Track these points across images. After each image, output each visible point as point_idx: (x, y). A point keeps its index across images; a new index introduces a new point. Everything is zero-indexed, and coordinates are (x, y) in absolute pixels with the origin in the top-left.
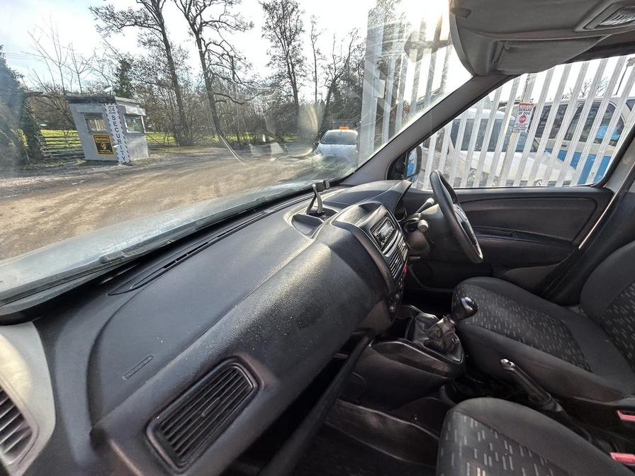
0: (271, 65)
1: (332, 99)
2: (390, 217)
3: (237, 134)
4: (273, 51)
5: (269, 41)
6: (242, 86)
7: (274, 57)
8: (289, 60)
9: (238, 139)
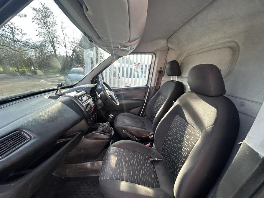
0: (38, 36)
1: (75, 55)
2: (87, 94)
3: (17, 67)
4: (40, 30)
5: (37, 25)
6: (20, 43)
7: (41, 32)
8: (50, 36)
9: (18, 69)
